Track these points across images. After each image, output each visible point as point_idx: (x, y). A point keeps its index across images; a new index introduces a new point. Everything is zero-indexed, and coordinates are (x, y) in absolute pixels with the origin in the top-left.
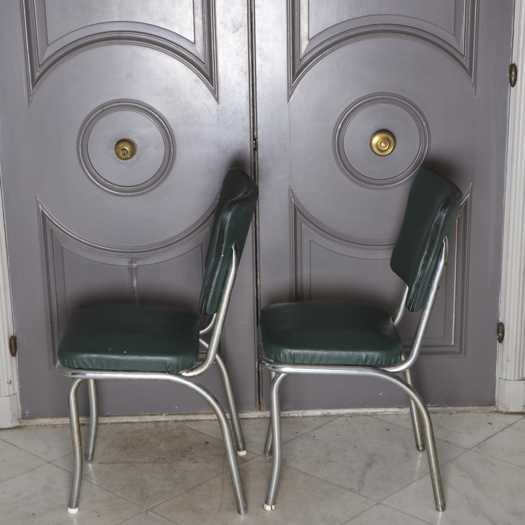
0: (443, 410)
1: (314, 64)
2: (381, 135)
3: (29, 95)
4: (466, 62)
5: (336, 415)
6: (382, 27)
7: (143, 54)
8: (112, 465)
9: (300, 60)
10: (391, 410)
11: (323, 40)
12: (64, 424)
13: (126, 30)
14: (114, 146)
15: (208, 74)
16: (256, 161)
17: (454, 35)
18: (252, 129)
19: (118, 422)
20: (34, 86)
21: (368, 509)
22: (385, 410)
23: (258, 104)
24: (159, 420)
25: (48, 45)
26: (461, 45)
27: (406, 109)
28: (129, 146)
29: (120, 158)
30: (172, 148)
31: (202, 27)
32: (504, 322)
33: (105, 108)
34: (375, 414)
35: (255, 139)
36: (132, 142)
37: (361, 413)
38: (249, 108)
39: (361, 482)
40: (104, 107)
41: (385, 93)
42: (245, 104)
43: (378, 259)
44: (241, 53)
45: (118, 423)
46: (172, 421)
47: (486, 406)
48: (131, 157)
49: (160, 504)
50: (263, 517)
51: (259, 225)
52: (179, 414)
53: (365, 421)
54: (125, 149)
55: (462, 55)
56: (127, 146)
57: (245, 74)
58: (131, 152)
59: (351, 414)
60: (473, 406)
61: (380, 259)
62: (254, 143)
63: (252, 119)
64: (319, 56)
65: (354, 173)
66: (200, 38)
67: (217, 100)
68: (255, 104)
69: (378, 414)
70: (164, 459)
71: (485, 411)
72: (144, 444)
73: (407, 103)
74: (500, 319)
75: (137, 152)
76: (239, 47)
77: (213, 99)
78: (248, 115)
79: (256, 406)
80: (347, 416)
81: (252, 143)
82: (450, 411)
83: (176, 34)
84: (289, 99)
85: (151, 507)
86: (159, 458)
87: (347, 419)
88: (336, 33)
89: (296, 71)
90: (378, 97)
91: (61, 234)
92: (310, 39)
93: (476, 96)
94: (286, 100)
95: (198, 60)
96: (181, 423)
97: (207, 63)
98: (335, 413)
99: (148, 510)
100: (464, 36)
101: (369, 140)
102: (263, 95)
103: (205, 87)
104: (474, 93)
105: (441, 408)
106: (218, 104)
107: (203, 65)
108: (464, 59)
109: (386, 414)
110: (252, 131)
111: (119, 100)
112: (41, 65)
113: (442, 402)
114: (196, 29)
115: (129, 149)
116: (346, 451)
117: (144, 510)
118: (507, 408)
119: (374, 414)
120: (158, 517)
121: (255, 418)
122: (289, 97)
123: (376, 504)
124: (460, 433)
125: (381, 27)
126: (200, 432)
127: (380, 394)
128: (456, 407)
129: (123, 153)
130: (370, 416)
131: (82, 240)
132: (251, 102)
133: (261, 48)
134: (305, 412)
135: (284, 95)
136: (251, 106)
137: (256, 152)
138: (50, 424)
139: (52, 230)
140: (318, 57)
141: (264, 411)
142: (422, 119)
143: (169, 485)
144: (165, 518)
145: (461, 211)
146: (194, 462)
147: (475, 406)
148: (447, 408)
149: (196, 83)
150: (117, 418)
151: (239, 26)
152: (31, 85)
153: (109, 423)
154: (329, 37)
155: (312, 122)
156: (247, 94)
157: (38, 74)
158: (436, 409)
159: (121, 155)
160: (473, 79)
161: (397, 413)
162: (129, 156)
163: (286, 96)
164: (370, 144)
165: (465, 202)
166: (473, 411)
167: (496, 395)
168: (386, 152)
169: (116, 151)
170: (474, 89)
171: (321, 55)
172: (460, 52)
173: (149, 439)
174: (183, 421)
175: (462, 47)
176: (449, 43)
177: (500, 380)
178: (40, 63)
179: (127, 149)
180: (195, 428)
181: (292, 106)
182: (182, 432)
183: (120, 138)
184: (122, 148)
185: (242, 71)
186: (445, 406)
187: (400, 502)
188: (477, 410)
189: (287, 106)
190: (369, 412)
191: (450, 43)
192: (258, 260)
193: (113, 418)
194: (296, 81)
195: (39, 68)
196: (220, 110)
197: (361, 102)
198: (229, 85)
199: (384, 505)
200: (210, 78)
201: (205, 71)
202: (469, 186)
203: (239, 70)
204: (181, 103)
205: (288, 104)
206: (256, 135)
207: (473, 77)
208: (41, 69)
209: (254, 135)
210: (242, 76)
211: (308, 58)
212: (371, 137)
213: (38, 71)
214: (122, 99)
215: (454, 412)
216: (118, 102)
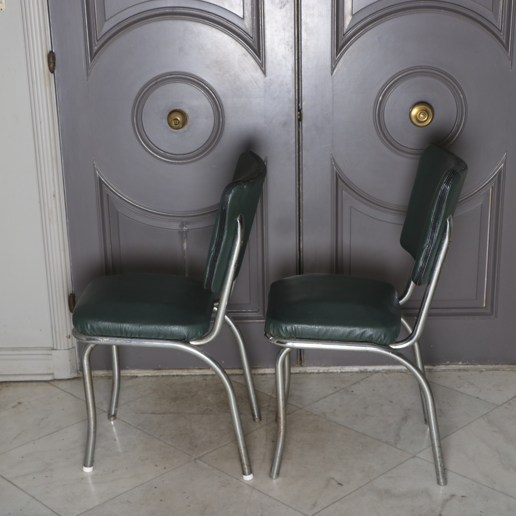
0: (473, 368)
1: (356, 38)
2: (420, 107)
3: (88, 68)
4: (503, 36)
5: (372, 371)
6: (423, 3)
7: (195, 29)
8: (163, 415)
9: (344, 35)
11: (366, 16)
13: (178, 5)
14: (166, 117)
15: (256, 48)
16: (301, 131)
17: (492, 11)
18: (297, 101)
19: (169, 374)
20: (92, 59)
21: (404, 461)
23: (303, 77)
24: (207, 373)
25: (106, 21)
26: (498, 20)
27: (444, 82)
28: (181, 116)
29: (172, 127)
30: (221, 118)
31: (251, 3)
33: (158, 80)
35: (300, 110)
36: (183, 113)
37: (396, 370)
39: (398, 435)
41: (425, 66)
42: (290, 76)
44: (288, 28)
45: (168, 376)
48: (182, 127)
49: (208, 453)
50: (305, 467)
51: (302, 192)
53: (400, 377)
54: (177, 119)
55: (498, 29)
56: (179, 116)
57: (291, 48)
58: (183, 122)
59: (386, 371)
60: (502, 364)
62: (298, 114)
63: (297, 91)
64: (362, 31)
65: (393, 143)
66: (249, 14)
67: (264, 72)
68: (300, 77)
70: (211, 410)
71: (514, 369)
72: (192, 396)
73: (445, 77)
75: (188, 122)
76: (285, 22)
77: (260, 72)
78: (294, 87)
79: (297, 362)
80: (383, 373)
81: (297, 114)
82: (480, 369)
83: (226, 10)
84: (332, 72)
85: (200, 455)
86: (207, 409)
87: (382, 375)
88: (379, 9)
89: (340, 45)
90: (418, 70)
91: (116, 199)
92: (353, 14)
93: (512, 69)
94: (329, 73)
95: (246, 35)
97: (255, 37)
98: (372, 369)
99: (197, 458)
100: (501, 12)
101: (409, 112)
102: (308, 68)
103: (252, 61)
104: (510, 67)
105: (471, 366)
106: (265, 76)
107: (251, 39)
108: (502, 34)
110: (297, 103)
111: (172, 72)
112: (99, 40)
113: (473, 361)
114: (245, 5)
115: (181, 119)
116: (382, 405)
117: (193, 459)
120: (206, 465)
121: (296, 373)
122: (333, 70)
123: (412, 457)
124: (490, 390)
125: (422, 3)
128: (486, 365)
129: (175, 123)
130: (405, 373)
131: (137, 205)
132: (297, 75)
133: (306, 23)
134: (344, 368)
135: (328, 69)
136: (297, 79)
137: (300, 122)
139: (108, 195)
140: (361, 32)
141: (305, 367)
142: (460, 92)
143: (216, 436)
144: (212, 467)
145: (495, 180)
147: (504, 364)
148: (477, 366)
149: (245, 56)
150: (168, 371)
151: (286, 2)
152: (89, 59)
153: (160, 376)
154: (371, 13)
155: (354, 94)
156: (292, 68)
157: (96, 48)
158: (467, 367)
159: (173, 125)
160: (509, 53)
162: (181, 126)
163: (330, 69)
164: (409, 116)
165: (499, 172)
166: (502, 369)
168: (424, 123)
169: (168, 121)
170: (510, 63)
171: (364, 30)
172: (498, 27)
173: (197, 391)
175: (500, 22)
176: (487, 18)
178: (98, 38)
179: (178, 119)
180: (240, 381)
181: (336, 78)
183: (173, 109)
184: (174, 118)
185: (288, 45)
186: (475, 364)
188: (506, 368)
189: (331, 78)
190: (404, 369)
191: (488, 18)
192: (301, 225)
193: (164, 371)
194: (339, 55)
195: (97, 42)
196: (266, 83)
197: (401, 75)
198: (276, 58)
199: (419, 458)
200: (257, 51)
201: (253, 45)
202: (503, 156)
203: (285, 44)
204: (230, 75)
205: (331, 77)
206: (300, 107)
207: (509, 51)
208: (98, 44)
209: (299, 107)
210: (288, 50)
211: (351, 33)
212: (410, 108)
213: (96, 45)
214: (175, 72)
215: (484, 370)
216: (171, 75)
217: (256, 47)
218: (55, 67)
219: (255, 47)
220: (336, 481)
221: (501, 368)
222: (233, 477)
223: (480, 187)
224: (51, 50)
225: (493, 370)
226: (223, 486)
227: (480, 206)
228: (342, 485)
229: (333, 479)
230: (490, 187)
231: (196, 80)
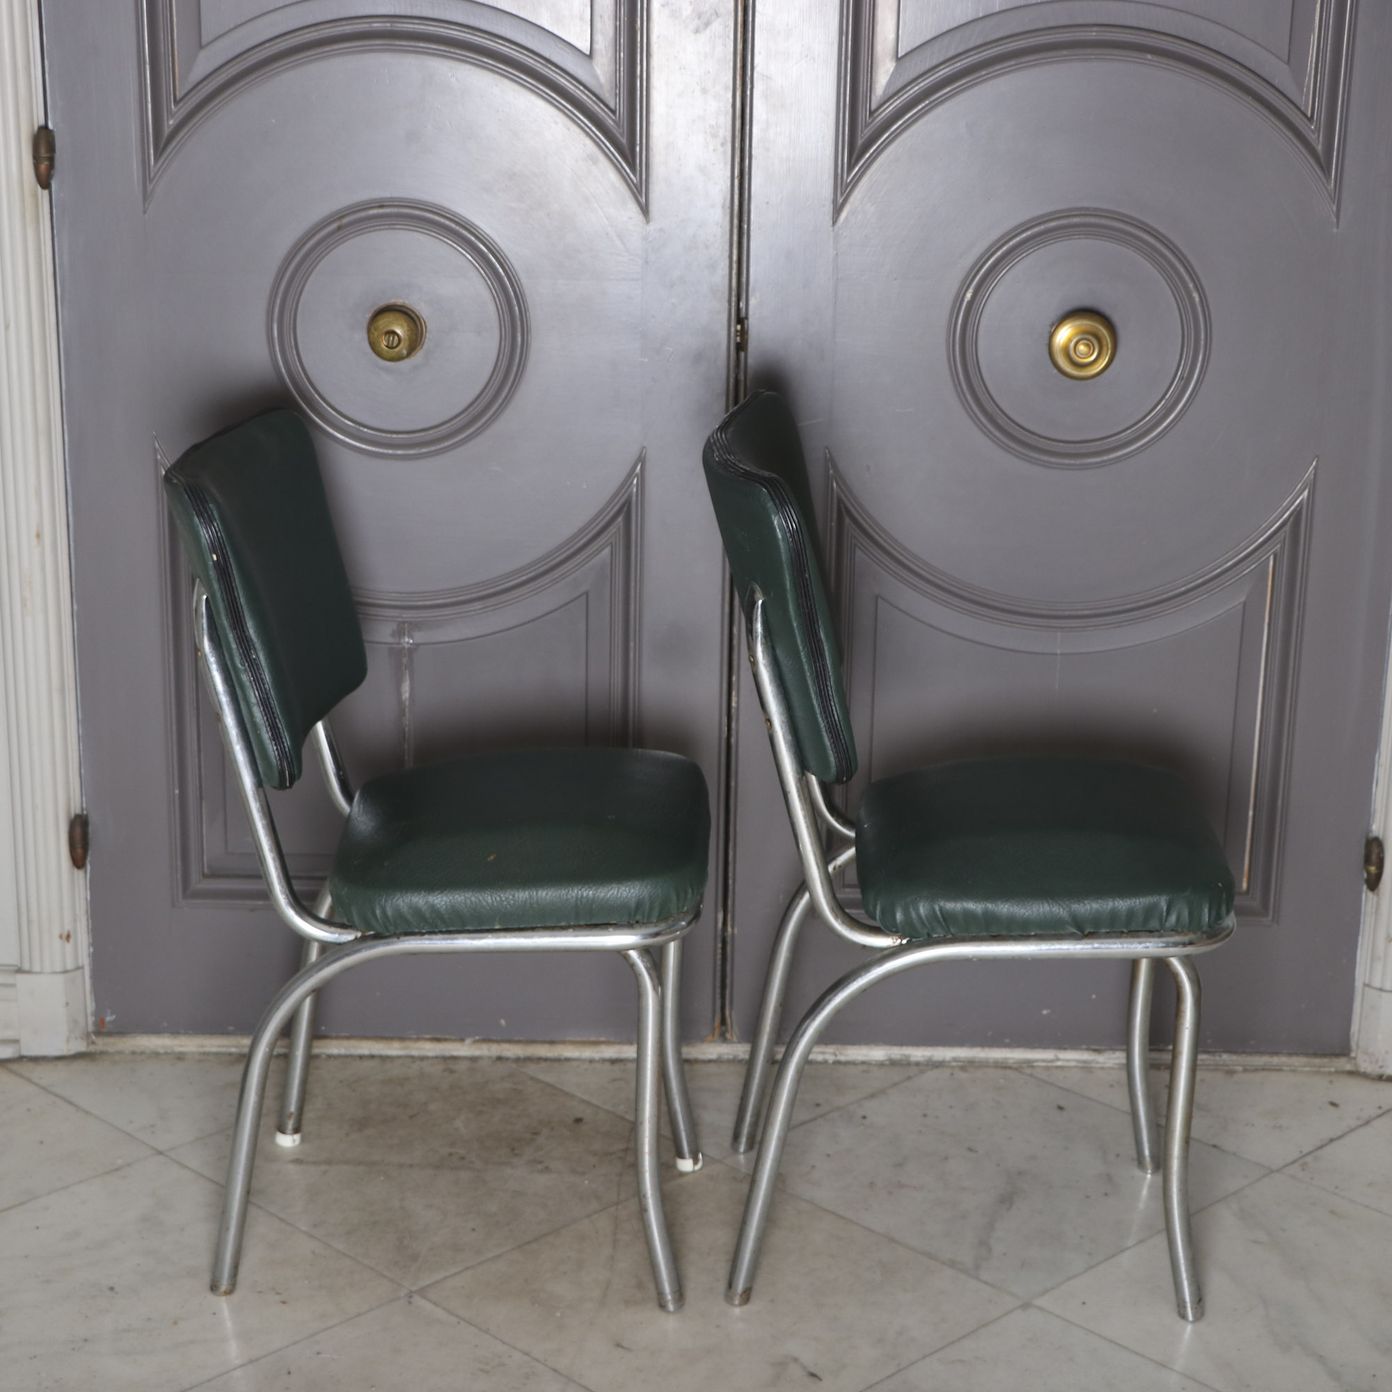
0: (1208, 1062)
1: (907, 124)
2: (1078, 323)
3: (147, 177)
4: (1316, 135)
5: (924, 1061)
6: (1096, 31)
7: (453, 80)
8: (323, 1168)
9: (871, 113)
10: (1071, 1057)
11: (935, 62)
12: (204, 1053)
13: (409, 13)
14: (365, 324)
15: (624, 140)
16: (742, 378)
17: (1288, 62)
18: (734, 293)
19: (348, 1053)
20: (159, 153)
21: (998, 1318)
22: (1056, 1056)
23: (752, 228)
24: (455, 1053)
25: (201, 47)
26: (1305, 89)
27: (1149, 257)
28: (405, 324)
29: (379, 354)
30: (519, 333)
31: (614, 13)
32: (1383, 836)
33: (345, 220)
34: (1029, 1063)
35: (741, 320)
36: (413, 315)
37: (991, 1061)
38: (728, 236)
39: (984, 1244)
40: (343, 217)
41: (1096, 210)
42: (717, 224)
43: (1056, 654)
44: (714, 87)
45: (346, 1056)
46: (490, 1058)
47: (1324, 1055)
48: (409, 355)
49: (446, 1278)
50: (718, 1327)
52: (510, 1041)
53: (1002, 1081)
54: (394, 333)
55: (1305, 115)
56: (400, 323)
57: (723, 144)
58: (410, 341)
59: (964, 1062)
60: (1290, 1054)
61: (1062, 654)
62: (737, 331)
63: (735, 266)
64: (923, 105)
65: (1002, 421)
66: (607, 45)
67: (645, 210)
68: (746, 226)
69: (1035, 1064)
70: (463, 1158)
71: (1323, 1069)
72: (411, 1117)
73: (1152, 241)
74: (1374, 827)
75: (427, 340)
76: (709, 72)
77: (632, 209)
78: (727, 254)
79: (714, 1029)
80: (953, 1067)
81: (733, 330)
82: (1227, 1065)
83: (541, 30)
84: (835, 216)
85: (422, 1284)
86: (451, 1154)
87: (952, 1074)
88: (971, 45)
89: (860, 142)
90: (1076, 220)
92: (899, 56)
93: (1338, 227)
94: (828, 218)
95: (598, 102)
96: (514, 1066)
97: (622, 110)
98: (923, 1056)
99: (415, 1292)
100: (1313, 66)
101: (1046, 336)
102: (767, 203)
103: (613, 176)
104: (1335, 220)
106: (648, 222)
107: (611, 114)
108: (1313, 127)
109: (1058, 1067)
110: (734, 299)
111: (383, 200)
112: (181, 99)
114: (596, 18)
115: (405, 332)
116: (946, 1158)
117: (403, 1292)
118: (1380, 1063)
119: (1025, 1065)
120: (440, 1313)
121: (710, 1061)
122: (837, 210)
123: (1021, 1307)
124: (1253, 1125)
125: (1093, 31)
126: (561, 1091)
127: (1045, 1012)
128: (1244, 1055)
129: (388, 342)
130: (1015, 1069)
132: (736, 221)
133: (767, 76)
134: (846, 1052)
135: (824, 206)
136: (735, 231)
137: (742, 354)
138: (169, 1051)
140: (920, 107)
141: (733, 1043)
142: (1191, 285)
143: (474, 1230)
144: (457, 1316)
145: (1283, 535)
146: (541, 1171)
147: (1297, 1054)
148: (1220, 1056)
149: (591, 163)
150: (346, 1043)
151: (712, 15)
152: (152, 152)
153: (323, 1056)
154: (951, 53)
155: (896, 279)
156: (725, 200)
157: (171, 122)
159: (382, 349)
160: (1333, 182)
161: (1086, 1065)
162: (405, 352)
163: (828, 208)
164: (1047, 347)
165: (1295, 513)
166: (1288, 1069)
167: (1354, 1028)
168: (1089, 369)
169: (369, 337)
170: (1335, 209)
171: (927, 102)
172: (1303, 108)
173: (425, 1104)
174: (518, 1060)
175: (1308, 96)
176: (1272, 82)
177: (1367, 989)
178: (177, 93)
179: (399, 331)
180: (549, 1078)
181: (845, 234)
182: (515, 1090)
183: (383, 302)
184: (385, 330)
185: (714, 136)
186: (1216, 1052)
187: (1084, 1303)
188: (1302, 1066)
189: (832, 233)
190: (1012, 1058)
191: (1276, 82)
192: (735, 642)
193: (335, 1042)
194: (857, 169)
195: (174, 105)
196: (650, 239)
197: (1029, 233)
198: (678, 172)
199: (1041, 1309)
200: (627, 151)
201: (615, 131)
202: (1309, 468)
203: (706, 132)
204: (548, 214)
205: (833, 230)
206: (744, 310)
207: (1333, 177)
208: (179, 110)
209: (738, 309)
210: (714, 150)
211: (891, 108)
212: (1052, 325)
213: (171, 115)
214: (392, 199)
215: (1240, 1068)
216: (381, 207)
217: (623, 137)
218: (52, 172)
219: (621, 138)
220: (804, 1368)
221: (1287, 1066)
222: (515, 1348)
223: (1241, 553)
224: (42, 122)
225: (1263, 1070)
226: (483, 1371)
227: (1240, 607)
228: (820, 1380)
229: (796, 1360)
230: (1269, 553)
231: (453, 225)
